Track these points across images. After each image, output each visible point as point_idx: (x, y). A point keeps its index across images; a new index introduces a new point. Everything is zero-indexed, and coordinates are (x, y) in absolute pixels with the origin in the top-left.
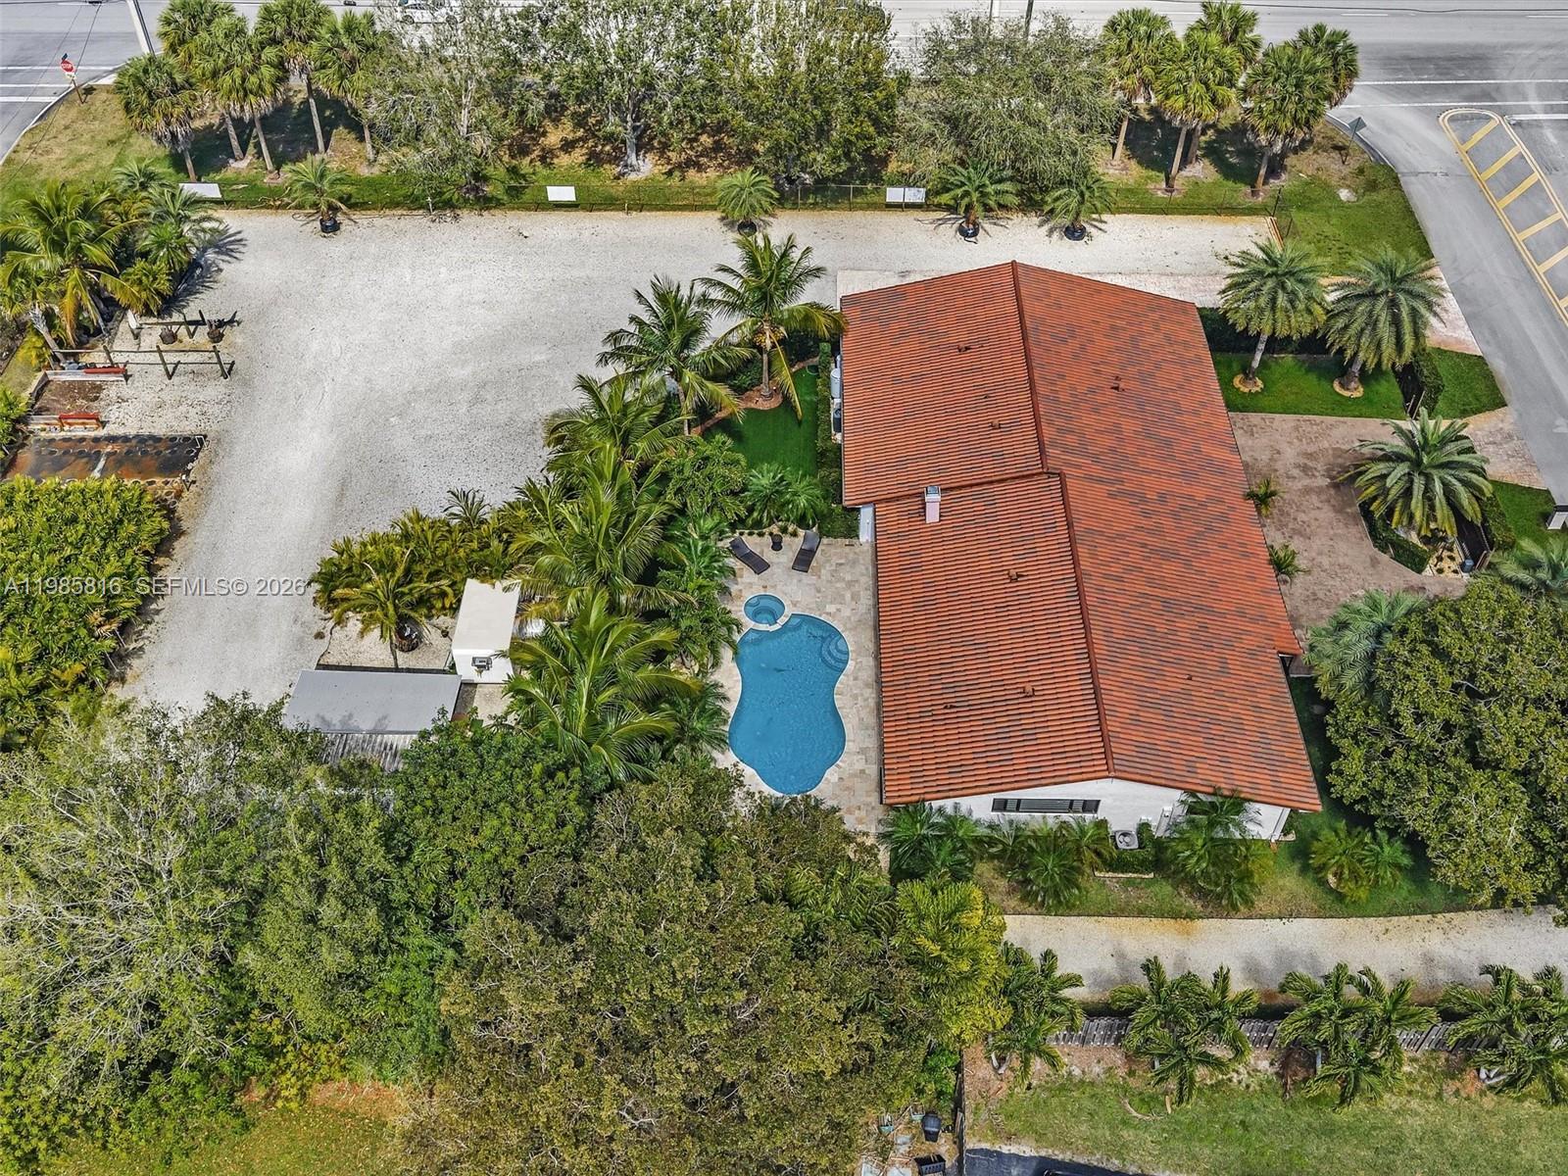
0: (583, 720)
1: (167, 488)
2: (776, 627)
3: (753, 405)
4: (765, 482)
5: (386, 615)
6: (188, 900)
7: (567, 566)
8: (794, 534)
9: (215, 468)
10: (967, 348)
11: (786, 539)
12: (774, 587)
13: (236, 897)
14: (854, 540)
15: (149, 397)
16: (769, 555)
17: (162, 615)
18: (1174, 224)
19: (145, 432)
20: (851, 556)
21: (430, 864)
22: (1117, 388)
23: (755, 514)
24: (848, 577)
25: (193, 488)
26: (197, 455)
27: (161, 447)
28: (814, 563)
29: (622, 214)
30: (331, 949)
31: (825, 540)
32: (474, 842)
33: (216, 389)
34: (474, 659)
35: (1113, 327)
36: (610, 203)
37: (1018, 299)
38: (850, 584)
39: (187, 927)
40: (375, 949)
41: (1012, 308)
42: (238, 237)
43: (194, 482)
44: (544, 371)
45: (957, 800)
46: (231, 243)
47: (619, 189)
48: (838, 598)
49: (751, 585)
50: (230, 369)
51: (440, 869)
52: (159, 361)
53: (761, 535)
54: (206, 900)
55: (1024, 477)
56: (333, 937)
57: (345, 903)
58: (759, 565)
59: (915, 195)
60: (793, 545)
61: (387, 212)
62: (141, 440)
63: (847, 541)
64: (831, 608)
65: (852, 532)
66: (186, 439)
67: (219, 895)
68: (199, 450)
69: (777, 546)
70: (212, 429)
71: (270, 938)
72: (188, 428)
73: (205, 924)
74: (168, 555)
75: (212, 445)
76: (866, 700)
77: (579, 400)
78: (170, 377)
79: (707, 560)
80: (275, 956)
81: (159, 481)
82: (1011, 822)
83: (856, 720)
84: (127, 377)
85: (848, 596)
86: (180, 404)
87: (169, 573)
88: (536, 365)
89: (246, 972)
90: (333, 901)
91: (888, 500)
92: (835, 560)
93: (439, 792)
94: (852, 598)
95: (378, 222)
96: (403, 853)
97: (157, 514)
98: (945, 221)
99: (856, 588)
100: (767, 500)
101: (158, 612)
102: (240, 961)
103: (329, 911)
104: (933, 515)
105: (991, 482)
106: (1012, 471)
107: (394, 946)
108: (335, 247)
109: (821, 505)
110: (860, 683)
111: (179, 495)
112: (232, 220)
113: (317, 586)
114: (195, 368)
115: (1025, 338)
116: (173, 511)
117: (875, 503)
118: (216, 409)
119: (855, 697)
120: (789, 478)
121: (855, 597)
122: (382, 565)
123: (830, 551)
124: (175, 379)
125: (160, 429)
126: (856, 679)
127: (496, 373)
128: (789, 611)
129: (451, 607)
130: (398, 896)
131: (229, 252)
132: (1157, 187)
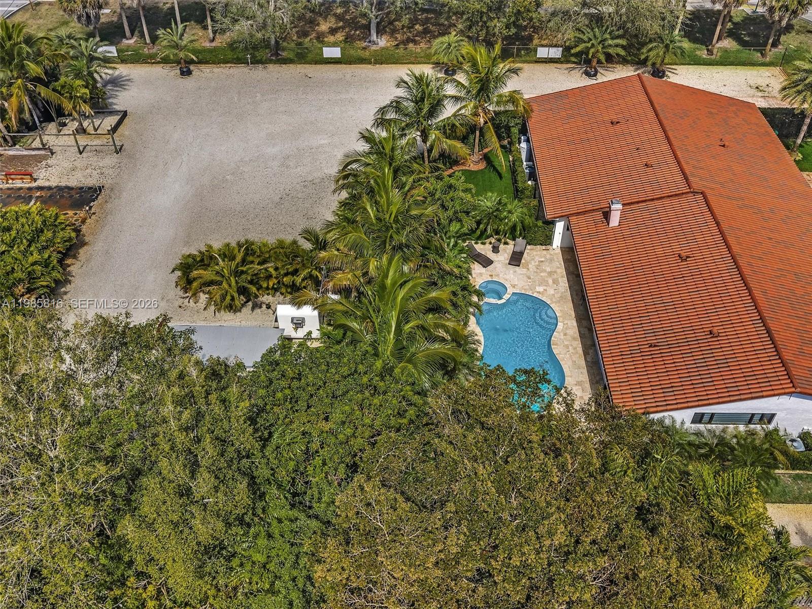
0: (391, 345)
1: (76, 217)
2: (502, 301)
3: (467, 168)
4: (489, 204)
5: (230, 286)
6: (72, 475)
7: (366, 244)
8: (506, 243)
9: (109, 205)
10: (617, 123)
11: (502, 246)
12: (498, 275)
13: (116, 472)
14: (549, 247)
15: (67, 165)
16: (491, 255)
17: (69, 295)
18: (719, 71)
19: (63, 184)
20: (548, 256)
21: (289, 444)
22: (724, 146)
23: (481, 226)
24: (548, 269)
25: (93, 217)
26: (97, 198)
27: (73, 192)
28: (523, 261)
29: (369, 66)
30: (204, 521)
31: (529, 247)
32: (327, 426)
33: (110, 160)
34: (292, 319)
35: (710, 113)
36: (362, 61)
37: (647, 93)
38: (550, 274)
39: (70, 499)
40: (241, 520)
41: (643, 98)
42: (127, 78)
43: (94, 213)
44: (327, 149)
45: (671, 413)
46: (123, 81)
47: (367, 54)
48: (543, 282)
49: (481, 274)
50: (121, 149)
51: (299, 449)
52: (74, 143)
53: (484, 244)
54: (90, 474)
55: (676, 195)
56: (205, 510)
57: (217, 477)
58: (486, 262)
59: (556, 53)
60: (507, 250)
61: (222, 65)
62: (59, 188)
63: (544, 247)
64: (541, 289)
65: (548, 240)
66: (90, 188)
67: (101, 468)
68: (98, 195)
69: (496, 250)
70: (107, 182)
71: (146, 509)
72: (92, 182)
73: (89, 498)
74: (75, 257)
75: (108, 192)
76: (575, 349)
77: (362, 147)
78: (81, 153)
79: (456, 252)
80: (151, 526)
81: (71, 213)
82: (709, 431)
83: (570, 363)
84: (52, 153)
85: (550, 281)
86: (87, 168)
87: (75, 268)
88: (322, 146)
89: (123, 543)
90: (206, 475)
91: (578, 214)
92: (537, 259)
93: (295, 384)
94: (554, 283)
95: (216, 70)
96: (266, 434)
97: (68, 228)
98: (574, 68)
99: (555, 276)
100: (489, 216)
101: (66, 293)
102: (119, 532)
103: (203, 485)
104: (615, 220)
105: (653, 200)
106: (667, 192)
107: (256, 519)
108: (189, 83)
109: (528, 221)
110: (569, 337)
111: (84, 221)
112: (122, 70)
113: (178, 273)
114: (98, 148)
115: (657, 115)
116: (80, 231)
117: (568, 216)
118: (111, 171)
119: (567, 346)
120: (505, 200)
121: (555, 282)
122: (225, 256)
123: (534, 254)
124: (84, 154)
125: (73, 183)
126: (565, 334)
127: (295, 150)
128: (510, 291)
129: (273, 288)
130: (263, 472)
131: (121, 86)
132: (703, 53)
